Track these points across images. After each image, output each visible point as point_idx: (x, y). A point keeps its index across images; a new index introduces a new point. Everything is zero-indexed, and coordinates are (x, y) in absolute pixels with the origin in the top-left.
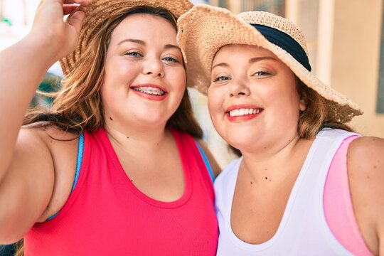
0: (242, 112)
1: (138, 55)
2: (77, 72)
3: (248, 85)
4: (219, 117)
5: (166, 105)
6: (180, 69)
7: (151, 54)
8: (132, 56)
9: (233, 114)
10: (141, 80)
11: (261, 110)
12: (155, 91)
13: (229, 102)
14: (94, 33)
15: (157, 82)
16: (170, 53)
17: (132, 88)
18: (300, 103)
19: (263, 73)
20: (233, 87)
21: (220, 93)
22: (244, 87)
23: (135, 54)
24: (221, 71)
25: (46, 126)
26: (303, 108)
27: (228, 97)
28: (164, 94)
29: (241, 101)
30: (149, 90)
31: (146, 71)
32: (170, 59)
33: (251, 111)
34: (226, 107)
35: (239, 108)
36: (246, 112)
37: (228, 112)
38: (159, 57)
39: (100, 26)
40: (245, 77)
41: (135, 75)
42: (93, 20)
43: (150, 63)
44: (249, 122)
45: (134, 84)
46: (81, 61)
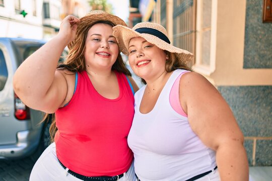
0: (142, 63)
1: (98, 40)
2: (74, 47)
3: (143, 52)
4: (135, 67)
5: (110, 60)
6: (116, 45)
7: (104, 40)
8: (96, 41)
9: (139, 64)
10: (100, 50)
11: (150, 61)
12: (105, 54)
13: (137, 60)
14: (81, 32)
15: (106, 51)
16: (111, 39)
17: (97, 53)
18: (166, 56)
19: (148, 46)
20: (137, 54)
21: (133, 57)
22: (141, 53)
23: (97, 40)
24: (132, 49)
25: (63, 69)
26: (167, 58)
27: (136, 58)
28: (109, 55)
29: (142, 58)
30: (103, 54)
31: (102, 46)
32: (111, 41)
33: (146, 62)
34: (136, 62)
35: (141, 61)
36: (144, 62)
37: (137, 64)
38: (107, 41)
39: (83, 28)
40: (142, 49)
41: (98, 48)
42: (81, 26)
43: (103, 43)
44: (146, 66)
45: (97, 52)
46: (75, 43)
